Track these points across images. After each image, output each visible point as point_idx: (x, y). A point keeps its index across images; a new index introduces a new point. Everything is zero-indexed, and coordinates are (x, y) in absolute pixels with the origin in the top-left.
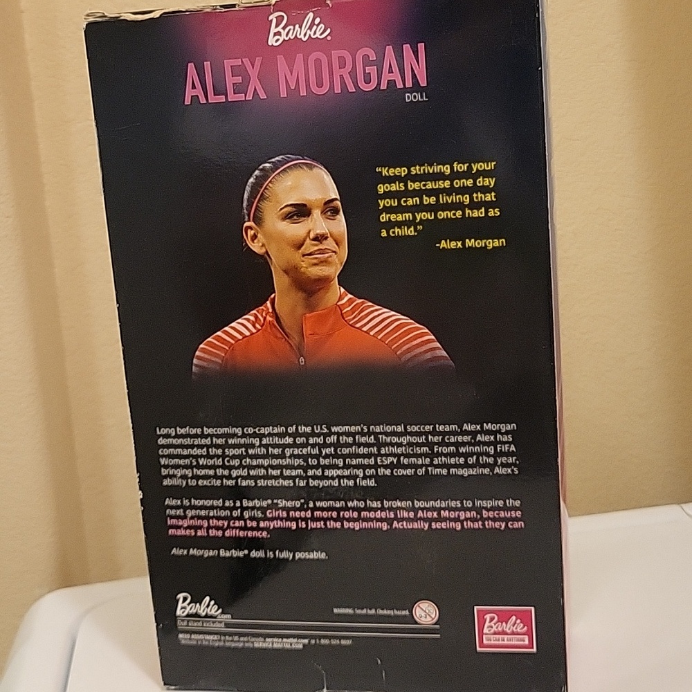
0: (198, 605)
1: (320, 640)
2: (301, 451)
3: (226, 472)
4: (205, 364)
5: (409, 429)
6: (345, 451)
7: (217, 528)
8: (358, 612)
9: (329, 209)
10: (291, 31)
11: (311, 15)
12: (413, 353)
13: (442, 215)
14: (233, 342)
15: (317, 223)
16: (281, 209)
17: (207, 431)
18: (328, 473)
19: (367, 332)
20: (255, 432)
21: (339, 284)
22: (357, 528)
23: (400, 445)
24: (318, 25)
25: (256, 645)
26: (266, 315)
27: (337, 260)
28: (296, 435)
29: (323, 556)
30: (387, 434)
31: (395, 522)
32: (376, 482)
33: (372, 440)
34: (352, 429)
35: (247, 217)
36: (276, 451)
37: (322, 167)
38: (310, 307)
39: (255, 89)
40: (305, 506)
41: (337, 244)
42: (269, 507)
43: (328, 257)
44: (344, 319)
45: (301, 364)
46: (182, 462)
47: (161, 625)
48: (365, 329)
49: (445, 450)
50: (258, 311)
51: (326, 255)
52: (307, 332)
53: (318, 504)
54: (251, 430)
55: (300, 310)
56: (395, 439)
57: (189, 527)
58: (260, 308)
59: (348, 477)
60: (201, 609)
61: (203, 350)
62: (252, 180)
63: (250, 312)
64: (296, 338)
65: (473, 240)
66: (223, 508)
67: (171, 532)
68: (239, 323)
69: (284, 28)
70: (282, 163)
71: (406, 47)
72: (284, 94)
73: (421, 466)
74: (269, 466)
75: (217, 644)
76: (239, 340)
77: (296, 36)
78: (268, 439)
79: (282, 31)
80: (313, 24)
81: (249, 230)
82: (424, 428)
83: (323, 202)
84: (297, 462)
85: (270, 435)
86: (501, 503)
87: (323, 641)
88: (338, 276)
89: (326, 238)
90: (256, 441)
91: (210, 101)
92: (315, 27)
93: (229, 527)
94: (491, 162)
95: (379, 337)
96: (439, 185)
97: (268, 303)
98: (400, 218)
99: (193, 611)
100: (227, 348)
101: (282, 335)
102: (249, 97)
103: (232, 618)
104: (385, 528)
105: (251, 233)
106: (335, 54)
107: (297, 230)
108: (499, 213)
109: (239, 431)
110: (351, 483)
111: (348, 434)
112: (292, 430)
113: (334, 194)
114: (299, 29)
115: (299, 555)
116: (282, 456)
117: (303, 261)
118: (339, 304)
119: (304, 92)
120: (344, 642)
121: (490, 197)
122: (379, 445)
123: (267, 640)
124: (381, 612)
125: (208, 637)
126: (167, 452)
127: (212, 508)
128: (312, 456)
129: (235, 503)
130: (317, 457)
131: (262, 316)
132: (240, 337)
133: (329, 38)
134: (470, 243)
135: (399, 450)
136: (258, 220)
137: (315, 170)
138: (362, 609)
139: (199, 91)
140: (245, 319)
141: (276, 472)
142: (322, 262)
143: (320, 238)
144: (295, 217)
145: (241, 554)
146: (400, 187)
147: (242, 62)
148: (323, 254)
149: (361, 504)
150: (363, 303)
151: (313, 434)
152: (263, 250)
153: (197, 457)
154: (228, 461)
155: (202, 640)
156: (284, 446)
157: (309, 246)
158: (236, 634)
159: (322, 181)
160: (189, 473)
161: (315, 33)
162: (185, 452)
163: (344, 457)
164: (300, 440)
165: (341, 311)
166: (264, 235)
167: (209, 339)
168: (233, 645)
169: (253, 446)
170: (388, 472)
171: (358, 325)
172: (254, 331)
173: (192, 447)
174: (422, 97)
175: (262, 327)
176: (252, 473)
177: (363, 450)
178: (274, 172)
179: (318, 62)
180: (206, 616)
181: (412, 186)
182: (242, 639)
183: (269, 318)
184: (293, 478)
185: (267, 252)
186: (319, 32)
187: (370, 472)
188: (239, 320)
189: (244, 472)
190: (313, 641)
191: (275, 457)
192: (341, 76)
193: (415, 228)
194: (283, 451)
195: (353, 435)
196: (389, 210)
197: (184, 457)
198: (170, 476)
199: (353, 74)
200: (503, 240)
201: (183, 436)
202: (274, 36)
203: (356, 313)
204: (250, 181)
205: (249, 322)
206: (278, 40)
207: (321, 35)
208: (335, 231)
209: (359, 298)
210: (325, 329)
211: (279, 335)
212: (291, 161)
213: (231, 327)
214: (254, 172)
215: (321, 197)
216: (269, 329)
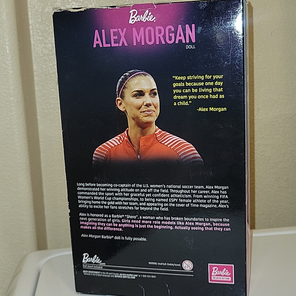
0: (92, 258)
1: (142, 275)
2: (137, 195)
3: (105, 203)
4: (98, 157)
5: (183, 187)
6: (156, 195)
7: (101, 226)
8: (159, 264)
9: (152, 93)
10: (139, 18)
11: (147, 11)
12: (186, 155)
13: (200, 97)
15: (147, 99)
16: (132, 93)
17: (98, 185)
18: (148, 204)
19: (167, 146)
20: (118, 186)
21: (155, 125)
22: (160, 228)
23: (179, 194)
24: (150, 16)
25: (116, 276)
27: (155, 115)
28: (135, 188)
29: (145, 239)
30: (173, 189)
31: (176, 226)
32: (168, 209)
33: (167, 191)
34: (159, 186)
35: (118, 95)
36: (127, 195)
37: (150, 75)
38: (143, 134)
39: (123, 41)
40: (138, 218)
41: (155, 108)
42: (123, 218)
43: (151, 113)
44: (157, 140)
45: (138, 158)
46: (87, 198)
47: (76, 266)
48: (166, 144)
49: (198, 196)
50: (121, 135)
51: (151, 112)
52: (141, 144)
53: (144, 218)
54: (116, 185)
55: (139, 135)
56: (177, 191)
57: (89, 225)
58: (122, 134)
59: (157, 207)
60: (93, 260)
61: (98, 151)
62: (120, 80)
63: (117, 135)
64: (137, 147)
65: (213, 108)
66: (104, 218)
67: (82, 227)
68: (113, 140)
69: (136, 16)
70: (133, 73)
71: (187, 26)
72: (135, 44)
73: (187, 203)
74: (123, 201)
75: (99, 275)
76: (113, 147)
77: (141, 20)
78: (123, 189)
79: (135, 17)
80: (148, 15)
81: (118, 101)
82: (189, 187)
83: (150, 90)
84: (135, 199)
85: (124, 187)
86: (221, 220)
87: (144, 276)
88: (155, 122)
89: (151, 105)
90: (118, 190)
91: (104, 46)
92: (149, 16)
93: (106, 226)
94: (222, 75)
95: (172, 148)
96: (199, 84)
97: (125, 131)
98: (182, 97)
99: (90, 261)
100: (108, 150)
102: (120, 45)
103: (106, 265)
104: (171, 229)
105: (119, 102)
106: (157, 28)
107: (138, 101)
108: (224, 97)
109: (111, 186)
110: (158, 209)
111: (157, 188)
112: (133, 186)
113: (155, 86)
114: (142, 17)
115: (135, 239)
116: (129, 197)
117: (141, 115)
118: (155, 133)
119: (143, 44)
120: (152, 277)
121: (221, 90)
122: (170, 193)
123: (120, 274)
124: (168, 264)
125: (97, 272)
126: (81, 193)
127: (99, 217)
128: (142, 197)
129: (109, 216)
130: (144, 197)
131: (123, 137)
132: (113, 146)
133: (155, 21)
134: (211, 109)
135: (179, 196)
136: (122, 97)
137: (147, 76)
138: (161, 263)
139: (99, 42)
140: (116, 138)
141: (126, 203)
142: (149, 115)
143: (148, 105)
144: (138, 96)
145: (111, 237)
146: (182, 85)
147: (118, 30)
148: (149, 112)
149: (162, 218)
150: (165, 133)
151: (143, 188)
152: (124, 110)
153: (93, 196)
154: (106, 198)
155: (93, 273)
156: (130, 193)
157: (143, 108)
158: (106, 271)
159: (150, 81)
160: (90, 202)
161: (149, 19)
162: (88, 194)
163: (155, 198)
164: (137, 190)
165: (156, 136)
166: (125, 103)
167: (100, 146)
168: (106, 276)
169: (117, 192)
170: (174, 205)
171: (163, 143)
172: (119, 143)
173: (92, 191)
174: (193, 47)
175: (122, 142)
176: (116, 203)
177: (164, 196)
178: (130, 77)
179: (150, 31)
180: (95, 263)
181: (188, 84)
182: (109, 273)
183: (125, 138)
184: (134, 206)
185: (126, 111)
186: (151, 18)
187: (166, 205)
188: (113, 139)
189: (113, 203)
190: (139, 276)
191: (126, 197)
192: (159, 37)
193: (188, 102)
194: (130, 195)
195: (159, 189)
196: (178, 94)
197: (88, 196)
198: (82, 204)
199: (164, 36)
200: (226, 108)
201: (88, 187)
202: (132, 20)
203: (162, 137)
204: (119, 80)
205: (117, 140)
206: (133, 21)
207: (151, 20)
208: (154, 102)
209: (164, 131)
210: (149, 144)
211: (130, 146)
212: (137, 73)
213: (110, 142)
214: (121, 77)
215: (149, 88)
216: (125, 143)
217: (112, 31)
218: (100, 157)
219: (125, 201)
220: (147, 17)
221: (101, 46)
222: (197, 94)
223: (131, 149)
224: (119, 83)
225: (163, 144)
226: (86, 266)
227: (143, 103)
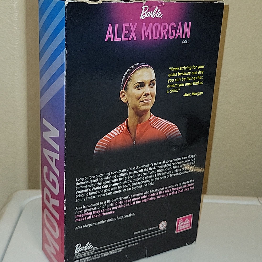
0: (84, 247)
1: (128, 246)
2: (131, 177)
3: (102, 191)
4: (99, 149)
5: (167, 162)
6: (145, 174)
7: (95, 214)
8: (142, 231)
9: (151, 84)
10: (149, 14)
11: (157, 8)
12: (171, 135)
13: (186, 84)
14: (111, 139)
15: (147, 89)
16: (135, 84)
17: (97, 176)
18: (139, 183)
19: (157, 129)
20: (115, 173)
21: (151, 112)
22: (146, 201)
23: (163, 168)
24: (159, 12)
25: (105, 255)
26: (124, 126)
27: (151, 103)
28: (130, 171)
29: (133, 214)
30: (159, 165)
31: (158, 196)
32: (154, 183)
33: (154, 168)
34: (148, 165)
35: (122, 88)
36: (122, 179)
37: (152, 68)
38: (140, 122)
39: (133, 36)
40: (130, 197)
41: (152, 97)
42: (117, 201)
43: (148, 102)
44: (150, 125)
45: (134, 144)
46: (85, 191)
47: (68, 260)
48: (157, 128)
49: (176, 167)
50: (121, 125)
51: (148, 101)
52: (138, 131)
53: (134, 196)
54: (113, 173)
55: (136, 123)
56: (161, 167)
57: (84, 217)
58: (122, 124)
60: (85, 248)
61: (100, 144)
62: (126, 73)
63: (118, 126)
64: (134, 134)
65: (194, 93)
66: (99, 206)
67: (77, 220)
68: (114, 131)
70: (138, 66)
71: (186, 23)
72: (143, 39)
73: (168, 175)
74: (118, 185)
75: (90, 260)
76: (113, 138)
77: (151, 16)
78: (119, 175)
79: (146, 13)
80: (157, 11)
81: (122, 93)
82: (171, 161)
83: (150, 81)
84: (128, 182)
85: (120, 173)
86: (189, 182)
88: (151, 109)
89: (149, 94)
90: (115, 177)
91: (115, 40)
92: (158, 13)
93: (100, 212)
94: (203, 65)
95: (161, 130)
96: (187, 74)
97: (125, 122)
98: (174, 86)
99: (82, 250)
100: (109, 142)
101: (129, 133)
102: (130, 39)
103: (97, 248)
104: (155, 199)
105: (123, 94)
106: (163, 24)
108: (202, 83)
109: (109, 174)
110: (146, 185)
111: (146, 168)
112: (128, 170)
113: (154, 78)
114: (152, 13)
115: (125, 216)
116: (124, 180)
117: (140, 104)
118: (149, 119)
119: (150, 39)
120: (135, 244)
121: (201, 78)
122: (156, 170)
123: (109, 252)
124: (149, 229)
125: (88, 258)
126: (79, 188)
127: (95, 207)
128: (134, 178)
129: (104, 203)
130: (136, 178)
131: (123, 127)
132: (114, 136)
133: (162, 18)
134: (193, 94)
135: (162, 170)
136: (126, 89)
137: (149, 69)
138: (143, 230)
139: (111, 36)
140: (116, 129)
141: (120, 187)
142: (146, 104)
143: (146, 95)
144: (139, 87)
145: (104, 222)
146: (175, 75)
147: (130, 25)
148: (147, 101)
149: (148, 192)
150: (157, 118)
151: (136, 170)
152: (126, 101)
153: (91, 188)
154: (103, 187)
155: (84, 260)
156: (124, 177)
157: (143, 98)
158: (97, 254)
159: (151, 73)
160: (87, 195)
161: (157, 15)
162: (87, 187)
163: (144, 176)
164: (130, 173)
165: (150, 122)
166: (128, 95)
167: (102, 139)
168: (96, 258)
169: (113, 179)
170: (158, 179)
171: (155, 127)
172: (119, 133)
173: (90, 184)
174: (187, 42)
175: (122, 131)
176: (112, 189)
177: (152, 172)
178: (134, 70)
179: (157, 26)
180: (87, 250)
181: (180, 74)
182: (100, 255)
183: (125, 128)
184: (126, 188)
185: (127, 102)
186: (159, 15)
187: (152, 180)
188: (114, 130)
189: (108, 190)
190: (125, 247)
191: (121, 181)
192: (164, 33)
193: (178, 89)
195: (148, 167)
196: (171, 83)
197: (86, 189)
198: (79, 198)
199: (167, 32)
200: (202, 92)
201: (87, 180)
202: (143, 15)
203: (155, 122)
204: (125, 73)
205: (118, 130)
206: (144, 17)
207: (159, 16)
208: (152, 92)
210: (144, 130)
211: (128, 134)
212: (141, 65)
213: (111, 133)
214: (127, 70)
215: (149, 79)
216: (124, 132)
217: (124, 25)
218: (101, 149)
219: (119, 185)
220: (156, 13)
221: (112, 40)
222: (184, 82)
224: (124, 76)
225: (155, 128)
226: (78, 256)
227: (143, 93)
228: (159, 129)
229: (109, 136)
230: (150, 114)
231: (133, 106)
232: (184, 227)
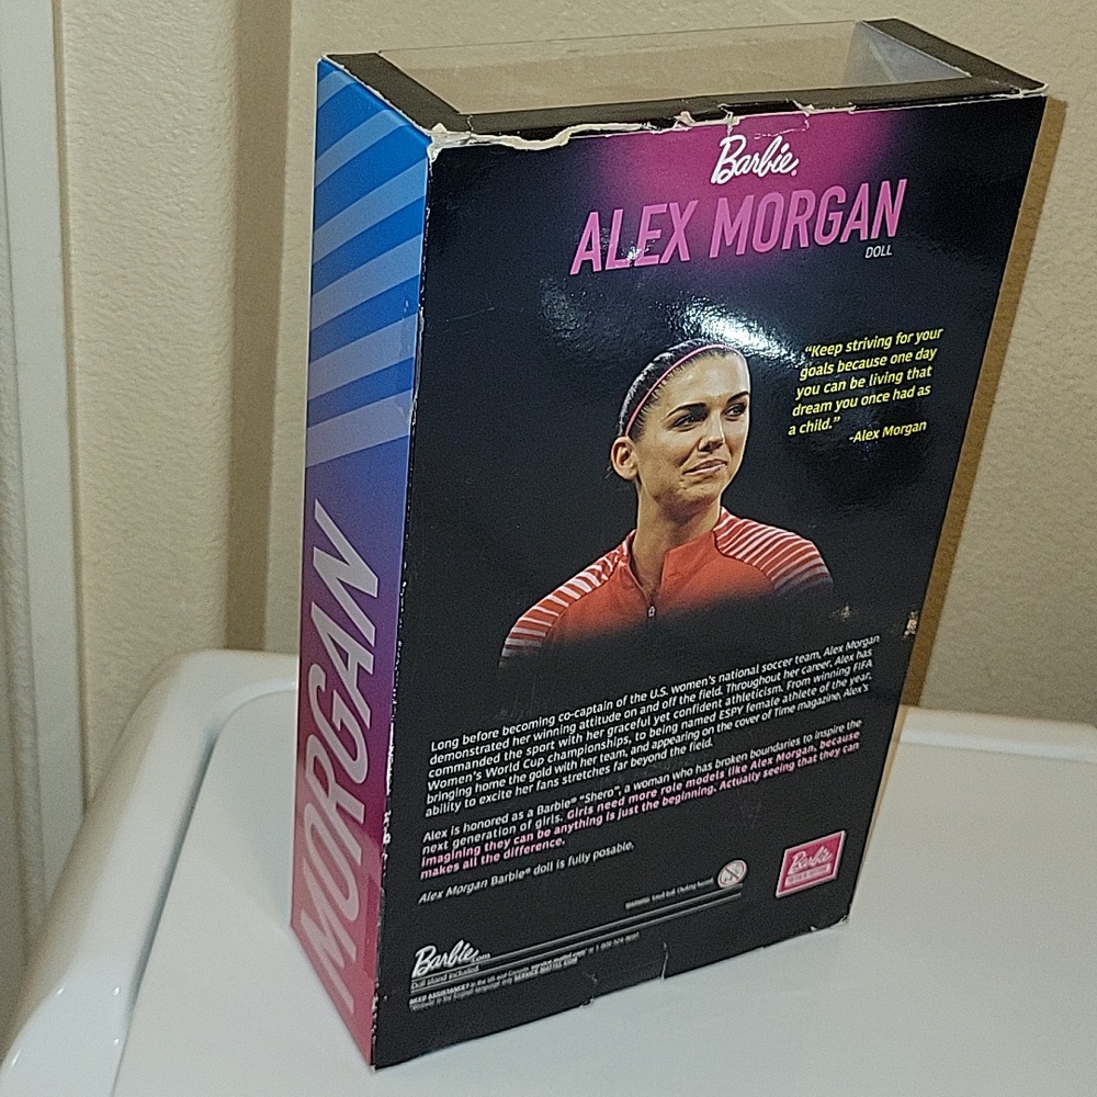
0: (445, 955)
1: (599, 946)
2: (629, 727)
3: (522, 779)
4: (521, 642)
5: (765, 669)
6: (683, 713)
7: (492, 853)
8: (655, 898)
9: (733, 407)
10: (747, 162)
11: (779, 139)
13: (867, 400)
14: (566, 605)
15: (715, 427)
16: (671, 414)
17: (506, 731)
18: (656, 745)
19: (742, 560)
20: (572, 717)
21: (721, 505)
22: (677, 802)
23: (748, 690)
24: (784, 155)
25: (517, 979)
26: (618, 560)
27: (725, 473)
28: (628, 706)
29: (628, 846)
30: (736, 681)
31: (724, 782)
32: (712, 742)
33: (717, 692)
34: (697, 684)
35: (621, 431)
36: (596, 735)
37: (739, 352)
38: (677, 540)
39: (677, 246)
40: (620, 793)
41: (731, 452)
42: (572, 806)
43: (715, 471)
44: (716, 547)
45: (650, 615)
46: (461, 780)
47: (385, 997)
48: (739, 557)
49: (799, 684)
50: (608, 557)
51: (714, 468)
52: (667, 572)
53: (637, 786)
54: (567, 716)
55: (664, 545)
56: (745, 685)
57: (452, 862)
58: (613, 552)
59: (680, 745)
60: (448, 960)
61: (524, 625)
62: (641, 378)
63: (596, 560)
64: (652, 584)
65: (892, 427)
66: (509, 824)
67: (425, 874)
68: (580, 578)
69: (737, 159)
70: (686, 351)
71: (886, 185)
72: (714, 254)
73: (767, 710)
74: (582, 756)
75: (462, 995)
76: (576, 600)
77: (751, 170)
78: (588, 721)
79: (734, 162)
80: (778, 152)
81: (620, 448)
82: (781, 664)
83: (728, 398)
84: (620, 742)
85: (592, 715)
86: (841, 728)
87: (604, 947)
88: (723, 495)
89: (721, 445)
90: (572, 729)
91: (607, 269)
92: (780, 156)
93: (511, 845)
94: (939, 329)
95: (754, 564)
96: (874, 363)
97: (625, 544)
98: (818, 408)
99: (438, 965)
100: (558, 615)
101: (633, 581)
102: (665, 259)
103: (492, 957)
104: (710, 793)
105: (622, 451)
106: (797, 196)
107: (684, 439)
108: (929, 391)
109: (551, 721)
110: (682, 750)
111: (689, 692)
112: (621, 703)
113: (745, 387)
114: (758, 160)
115: (597, 855)
116: (604, 738)
117: (682, 481)
118: (715, 529)
119: (741, 251)
120: (628, 938)
121: (926, 372)
122: (725, 696)
123: (533, 967)
124: (681, 890)
125: (457, 989)
126: (439, 772)
127: (491, 829)
128: (640, 730)
129: (525, 814)
130: (646, 729)
131: (613, 562)
132: (577, 596)
133: (794, 173)
134: (887, 431)
135: (747, 697)
136: (635, 433)
137: (729, 356)
138: (661, 893)
139: (595, 255)
140: (589, 571)
141: (589, 762)
142: (707, 478)
143: (711, 447)
144: (686, 423)
145: (521, 875)
146: (827, 370)
147: (668, 208)
148: (710, 467)
149: (689, 773)
150: (745, 524)
151: (649, 701)
152: (634, 472)
153: (482, 770)
154: (528, 764)
155: (442, 997)
156: (606, 727)
157: (695, 460)
158: (490, 976)
159: (734, 372)
160: (468, 792)
161: (778, 166)
162: (469, 766)
163: (679, 721)
164: (629, 714)
165: (716, 537)
166: (640, 452)
167: (534, 608)
168: (485, 988)
169: (566, 736)
170: (728, 726)
171: (732, 554)
172: (598, 584)
173: (479, 757)
174: (885, 251)
175: (609, 577)
176: (559, 769)
177: (706, 707)
178: (673, 364)
179: (771, 206)
180: (457, 965)
181: (843, 367)
182: (499, 978)
183: (621, 564)
184: (611, 763)
185: (638, 476)
186: (785, 164)
187: (708, 731)
188: (581, 574)
189: (545, 773)
190: (591, 950)
191: (594, 742)
192: (796, 226)
193: (832, 419)
194: (605, 733)
195: (696, 691)
196: (805, 401)
197: (464, 773)
198: (437, 804)
199: (811, 224)
200: (925, 423)
201: (470, 746)
202: (722, 169)
203: (734, 537)
204: (638, 379)
205: (594, 574)
206: (726, 175)
207: (784, 168)
208: (732, 436)
209: (742, 518)
210: (690, 566)
211: (630, 584)
212: (700, 347)
213: (570, 586)
214: (646, 366)
215: (726, 392)
216: (618, 578)
217: (648, 211)
218: (530, 643)
219: (586, 756)
220: (773, 159)
221: (597, 268)
222: (857, 394)
223: (632, 595)
224: (632, 390)
225: (733, 557)
226: (423, 984)
227: (699, 441)
228: (746, 561)
229: (561, 595)
230: (718, 509)
231: (656, 488)
232: (809, 875)
